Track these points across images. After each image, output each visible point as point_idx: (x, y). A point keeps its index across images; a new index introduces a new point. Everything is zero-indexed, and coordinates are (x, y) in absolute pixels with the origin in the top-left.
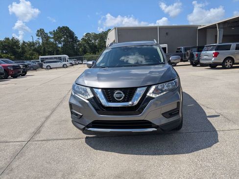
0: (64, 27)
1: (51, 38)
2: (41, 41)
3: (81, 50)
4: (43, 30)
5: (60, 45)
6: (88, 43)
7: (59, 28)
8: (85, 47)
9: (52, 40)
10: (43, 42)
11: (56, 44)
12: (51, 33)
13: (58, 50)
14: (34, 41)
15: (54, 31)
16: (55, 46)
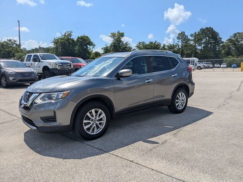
0: (207, 28)
1: (191, 40)
2: (180, 44)
3: (223, 52)
4: (184, 32)
5: (199, 48)
6: (235, 45)
7: (201, 29)
8: (229, 49)
9: (192, 43)
10: (182, 44)
11: (195, 46)
12: (191, 35)
13: (197, 52)
14: (175, 44)
15: (195, 33)
16: (194, 49)
